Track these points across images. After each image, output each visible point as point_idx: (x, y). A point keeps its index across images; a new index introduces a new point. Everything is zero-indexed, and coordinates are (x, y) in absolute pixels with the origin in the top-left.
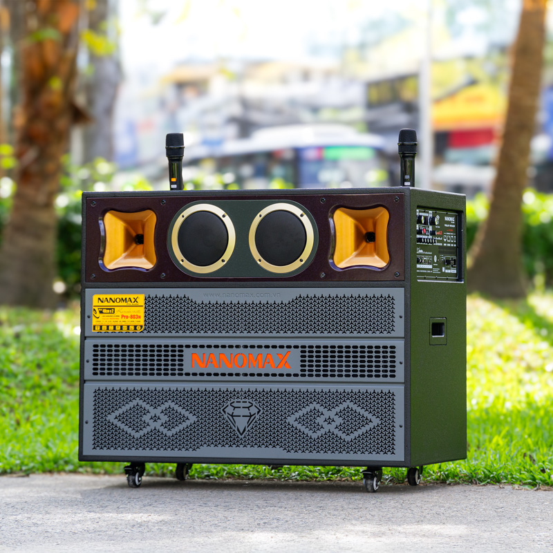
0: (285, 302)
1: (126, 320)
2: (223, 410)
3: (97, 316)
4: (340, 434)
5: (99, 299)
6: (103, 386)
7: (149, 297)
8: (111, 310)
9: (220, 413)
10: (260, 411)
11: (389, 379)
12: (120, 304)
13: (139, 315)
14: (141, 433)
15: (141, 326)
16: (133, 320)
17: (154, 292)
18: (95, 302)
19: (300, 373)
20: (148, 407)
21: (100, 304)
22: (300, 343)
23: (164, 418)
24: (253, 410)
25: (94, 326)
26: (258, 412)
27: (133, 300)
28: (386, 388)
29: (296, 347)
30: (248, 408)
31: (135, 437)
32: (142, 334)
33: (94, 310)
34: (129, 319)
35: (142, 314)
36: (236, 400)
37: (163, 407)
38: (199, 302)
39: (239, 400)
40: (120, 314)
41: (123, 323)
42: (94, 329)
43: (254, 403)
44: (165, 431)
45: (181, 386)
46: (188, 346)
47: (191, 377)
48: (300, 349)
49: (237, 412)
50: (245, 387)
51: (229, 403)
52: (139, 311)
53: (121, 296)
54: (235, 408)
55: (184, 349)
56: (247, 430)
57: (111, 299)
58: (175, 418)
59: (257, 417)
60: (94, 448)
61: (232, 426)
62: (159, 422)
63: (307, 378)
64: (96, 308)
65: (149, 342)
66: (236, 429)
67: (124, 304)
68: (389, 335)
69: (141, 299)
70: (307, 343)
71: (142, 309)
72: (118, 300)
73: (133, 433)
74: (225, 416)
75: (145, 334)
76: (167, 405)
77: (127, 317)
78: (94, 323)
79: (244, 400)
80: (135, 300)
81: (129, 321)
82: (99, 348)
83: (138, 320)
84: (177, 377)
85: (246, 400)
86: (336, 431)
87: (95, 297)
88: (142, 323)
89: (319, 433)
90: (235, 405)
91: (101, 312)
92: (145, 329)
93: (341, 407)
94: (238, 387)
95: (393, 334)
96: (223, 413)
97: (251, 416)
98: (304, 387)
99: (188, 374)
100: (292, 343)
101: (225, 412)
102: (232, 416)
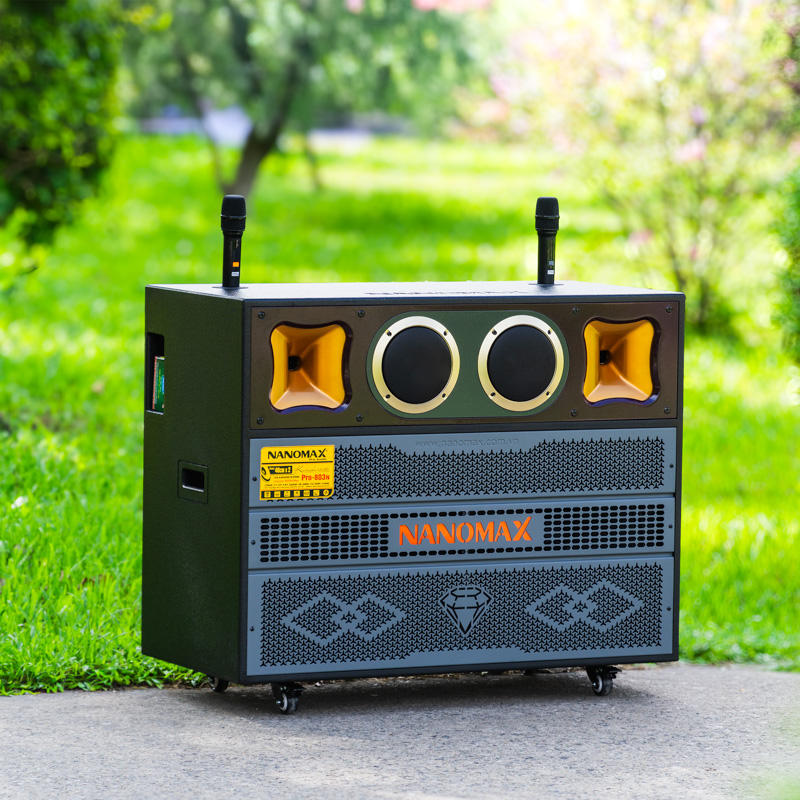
0: (525, 450)
1: (308, 482)
2: (442, 601)
3: (267, 477)
4: (593, 623)
5: (270, 453)
6: (275, 576)
7: (341, 449)
8: (288, 469)
9: (437, 605)
10: (490, 599)
11: (655, 549)
12: (300, 459)
13: (327, 474)
14: (330, 639)
15: (330, 491)
16: (318, 481)
17: (348, 441)
18: (264, 457)
19: (543, 546)
20: (338, 603)
21: (272, 460)
22: (543, 505)
23: (361, 617)
24: (482, 599)
25: (263, 493)
26: (488, 602)
27: (318, 454)
28: (651, 561)
29: (539, 511)
30: (475, 596)
31: (321, 646)
32: (330, 502)
33: (263, 469)
34: (313, 481)
35: (331, 473)
36: (459, 586)
37: (360, 602)
38: (410, 453)
39: (464, 586)
40: (300, 474)
41: (305, 487)
42: (263, 497)
43: (483, 589)
44: (362, 634)
45: (384, 572)
46: (394, 516)
47: (399, 559)
48: (544, 514)
49: (460, 602)
50: (471, 568)
51: (449, 590)
52: (326, 470)
53: (300, 449)
54: (457, 597)
55: (389, 519)
56: (473, 626)
57: (286, 452)
58: (376, 616)
59: (487, 607)
60: (263, 664)
61: (453, 621)
62: (355, 623)
63: (552, 553)
64: (266, 467)
65: (340, 512)
66: (458, 626)
67: (306, 459)
68: (656, 490)
69: (330, 452)
70: (553, 505)
71: (331, 466)
72: (297, 454)
73: (318, 640)
74: (444, 609)
75: (336, 500)
76: (365, 598)
77: (310, 478)
78: (262, 488)
79: (469, 586)
80: (322, 454)
81: (313, 484)
82: (270, 524)
83: (326, 481)
84: (379, 559)
85: (473, 586)
86: (589, 621)
87: (264, 451)
88: (331, 485)
89: (567, 625)
90: (457, 593)
91: (272, 472)
92: (335, 494)
93: (596, 588)
94: (462, 568)
95: (661, 489)
96: (441, 605)
97: (478, 607)
98: (548, 565)
99: (394, 555)
100: (534, 505)
101: (443, 604)
102: (453, 608)
